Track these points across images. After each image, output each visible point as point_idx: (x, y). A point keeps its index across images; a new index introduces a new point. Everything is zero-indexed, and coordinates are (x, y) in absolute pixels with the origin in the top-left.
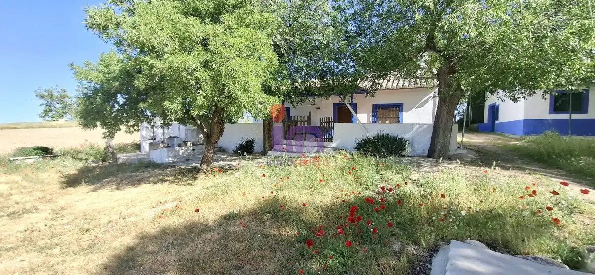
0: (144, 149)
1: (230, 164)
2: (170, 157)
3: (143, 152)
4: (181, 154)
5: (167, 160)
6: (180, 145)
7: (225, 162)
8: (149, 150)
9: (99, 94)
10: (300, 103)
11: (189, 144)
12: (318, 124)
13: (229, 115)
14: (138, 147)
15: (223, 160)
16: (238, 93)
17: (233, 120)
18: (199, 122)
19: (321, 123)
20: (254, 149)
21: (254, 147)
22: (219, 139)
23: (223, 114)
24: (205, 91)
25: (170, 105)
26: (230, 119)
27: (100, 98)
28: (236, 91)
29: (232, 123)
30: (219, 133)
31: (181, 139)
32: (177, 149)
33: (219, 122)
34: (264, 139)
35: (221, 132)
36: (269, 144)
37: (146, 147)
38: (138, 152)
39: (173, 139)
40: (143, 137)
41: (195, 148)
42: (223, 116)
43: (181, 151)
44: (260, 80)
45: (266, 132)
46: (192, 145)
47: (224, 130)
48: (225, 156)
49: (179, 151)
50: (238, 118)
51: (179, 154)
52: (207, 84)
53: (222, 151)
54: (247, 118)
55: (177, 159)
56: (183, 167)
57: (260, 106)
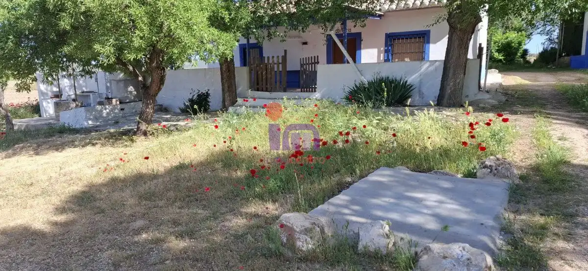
0: (46, 111)
1: (177, 125)
2: (90, 119)
3: (45, 116)
4: (104, 115)
5: (86, 123)
6: (100, 103)
7: (169, 123)
8: (56, 112)
9: (11, 37)
10: (267, 38)
11: (114, 101)
12: (298, 68)
13: (171, 58)
14: (36, 109)
15: (167, 120)
16: (181, 33)
17: (177, 65)
18: (131, 68)
19: (302, 65)
20: (209, 106)
21: (209, 102)
22: (160, 89)
23: (163, 56)
24: (142, 30)
25: (101, 48)
26: (172, 62)
27: (12, 42)
28: (179, 31)
29: (175, 69)
30: (160, 81)
31: (100, 95)
32: (99, 107)
33: (158, 67)
34: (223, 90)
35: (162, 81)
36: (230, 97)
37: (49, 108)
38: (36, 117)
39: (87, 96)
40: (42, 93)
41: (123, 106)
42: (163, 59)
43: (104, 111)
44: (207, 14)
45: (224, 81)
46: (118, 103)
47: (166, 77)
48: (168, 116)
49: (101, 111)
50: (183, 62)
51: (101, 116)
52: (143, 22)
53: (163, 109)
54: (196, 63)
55: (101, 122)
56: (112, 130)
57: (209, 46)
